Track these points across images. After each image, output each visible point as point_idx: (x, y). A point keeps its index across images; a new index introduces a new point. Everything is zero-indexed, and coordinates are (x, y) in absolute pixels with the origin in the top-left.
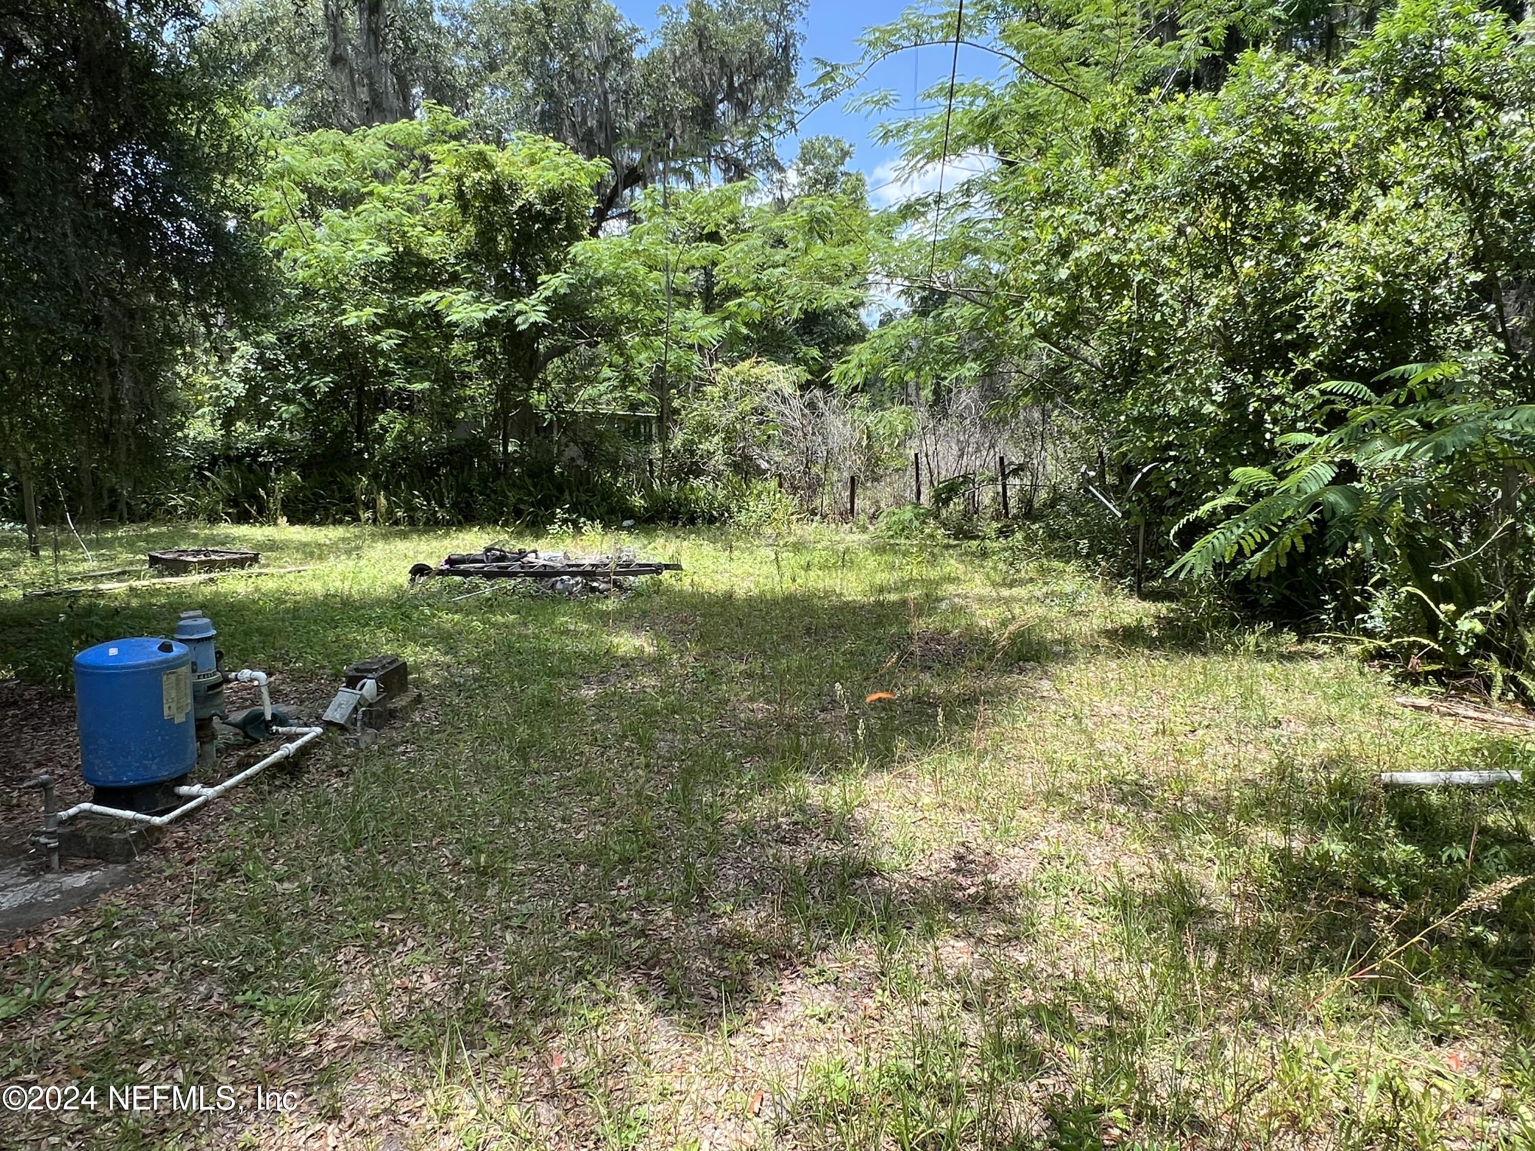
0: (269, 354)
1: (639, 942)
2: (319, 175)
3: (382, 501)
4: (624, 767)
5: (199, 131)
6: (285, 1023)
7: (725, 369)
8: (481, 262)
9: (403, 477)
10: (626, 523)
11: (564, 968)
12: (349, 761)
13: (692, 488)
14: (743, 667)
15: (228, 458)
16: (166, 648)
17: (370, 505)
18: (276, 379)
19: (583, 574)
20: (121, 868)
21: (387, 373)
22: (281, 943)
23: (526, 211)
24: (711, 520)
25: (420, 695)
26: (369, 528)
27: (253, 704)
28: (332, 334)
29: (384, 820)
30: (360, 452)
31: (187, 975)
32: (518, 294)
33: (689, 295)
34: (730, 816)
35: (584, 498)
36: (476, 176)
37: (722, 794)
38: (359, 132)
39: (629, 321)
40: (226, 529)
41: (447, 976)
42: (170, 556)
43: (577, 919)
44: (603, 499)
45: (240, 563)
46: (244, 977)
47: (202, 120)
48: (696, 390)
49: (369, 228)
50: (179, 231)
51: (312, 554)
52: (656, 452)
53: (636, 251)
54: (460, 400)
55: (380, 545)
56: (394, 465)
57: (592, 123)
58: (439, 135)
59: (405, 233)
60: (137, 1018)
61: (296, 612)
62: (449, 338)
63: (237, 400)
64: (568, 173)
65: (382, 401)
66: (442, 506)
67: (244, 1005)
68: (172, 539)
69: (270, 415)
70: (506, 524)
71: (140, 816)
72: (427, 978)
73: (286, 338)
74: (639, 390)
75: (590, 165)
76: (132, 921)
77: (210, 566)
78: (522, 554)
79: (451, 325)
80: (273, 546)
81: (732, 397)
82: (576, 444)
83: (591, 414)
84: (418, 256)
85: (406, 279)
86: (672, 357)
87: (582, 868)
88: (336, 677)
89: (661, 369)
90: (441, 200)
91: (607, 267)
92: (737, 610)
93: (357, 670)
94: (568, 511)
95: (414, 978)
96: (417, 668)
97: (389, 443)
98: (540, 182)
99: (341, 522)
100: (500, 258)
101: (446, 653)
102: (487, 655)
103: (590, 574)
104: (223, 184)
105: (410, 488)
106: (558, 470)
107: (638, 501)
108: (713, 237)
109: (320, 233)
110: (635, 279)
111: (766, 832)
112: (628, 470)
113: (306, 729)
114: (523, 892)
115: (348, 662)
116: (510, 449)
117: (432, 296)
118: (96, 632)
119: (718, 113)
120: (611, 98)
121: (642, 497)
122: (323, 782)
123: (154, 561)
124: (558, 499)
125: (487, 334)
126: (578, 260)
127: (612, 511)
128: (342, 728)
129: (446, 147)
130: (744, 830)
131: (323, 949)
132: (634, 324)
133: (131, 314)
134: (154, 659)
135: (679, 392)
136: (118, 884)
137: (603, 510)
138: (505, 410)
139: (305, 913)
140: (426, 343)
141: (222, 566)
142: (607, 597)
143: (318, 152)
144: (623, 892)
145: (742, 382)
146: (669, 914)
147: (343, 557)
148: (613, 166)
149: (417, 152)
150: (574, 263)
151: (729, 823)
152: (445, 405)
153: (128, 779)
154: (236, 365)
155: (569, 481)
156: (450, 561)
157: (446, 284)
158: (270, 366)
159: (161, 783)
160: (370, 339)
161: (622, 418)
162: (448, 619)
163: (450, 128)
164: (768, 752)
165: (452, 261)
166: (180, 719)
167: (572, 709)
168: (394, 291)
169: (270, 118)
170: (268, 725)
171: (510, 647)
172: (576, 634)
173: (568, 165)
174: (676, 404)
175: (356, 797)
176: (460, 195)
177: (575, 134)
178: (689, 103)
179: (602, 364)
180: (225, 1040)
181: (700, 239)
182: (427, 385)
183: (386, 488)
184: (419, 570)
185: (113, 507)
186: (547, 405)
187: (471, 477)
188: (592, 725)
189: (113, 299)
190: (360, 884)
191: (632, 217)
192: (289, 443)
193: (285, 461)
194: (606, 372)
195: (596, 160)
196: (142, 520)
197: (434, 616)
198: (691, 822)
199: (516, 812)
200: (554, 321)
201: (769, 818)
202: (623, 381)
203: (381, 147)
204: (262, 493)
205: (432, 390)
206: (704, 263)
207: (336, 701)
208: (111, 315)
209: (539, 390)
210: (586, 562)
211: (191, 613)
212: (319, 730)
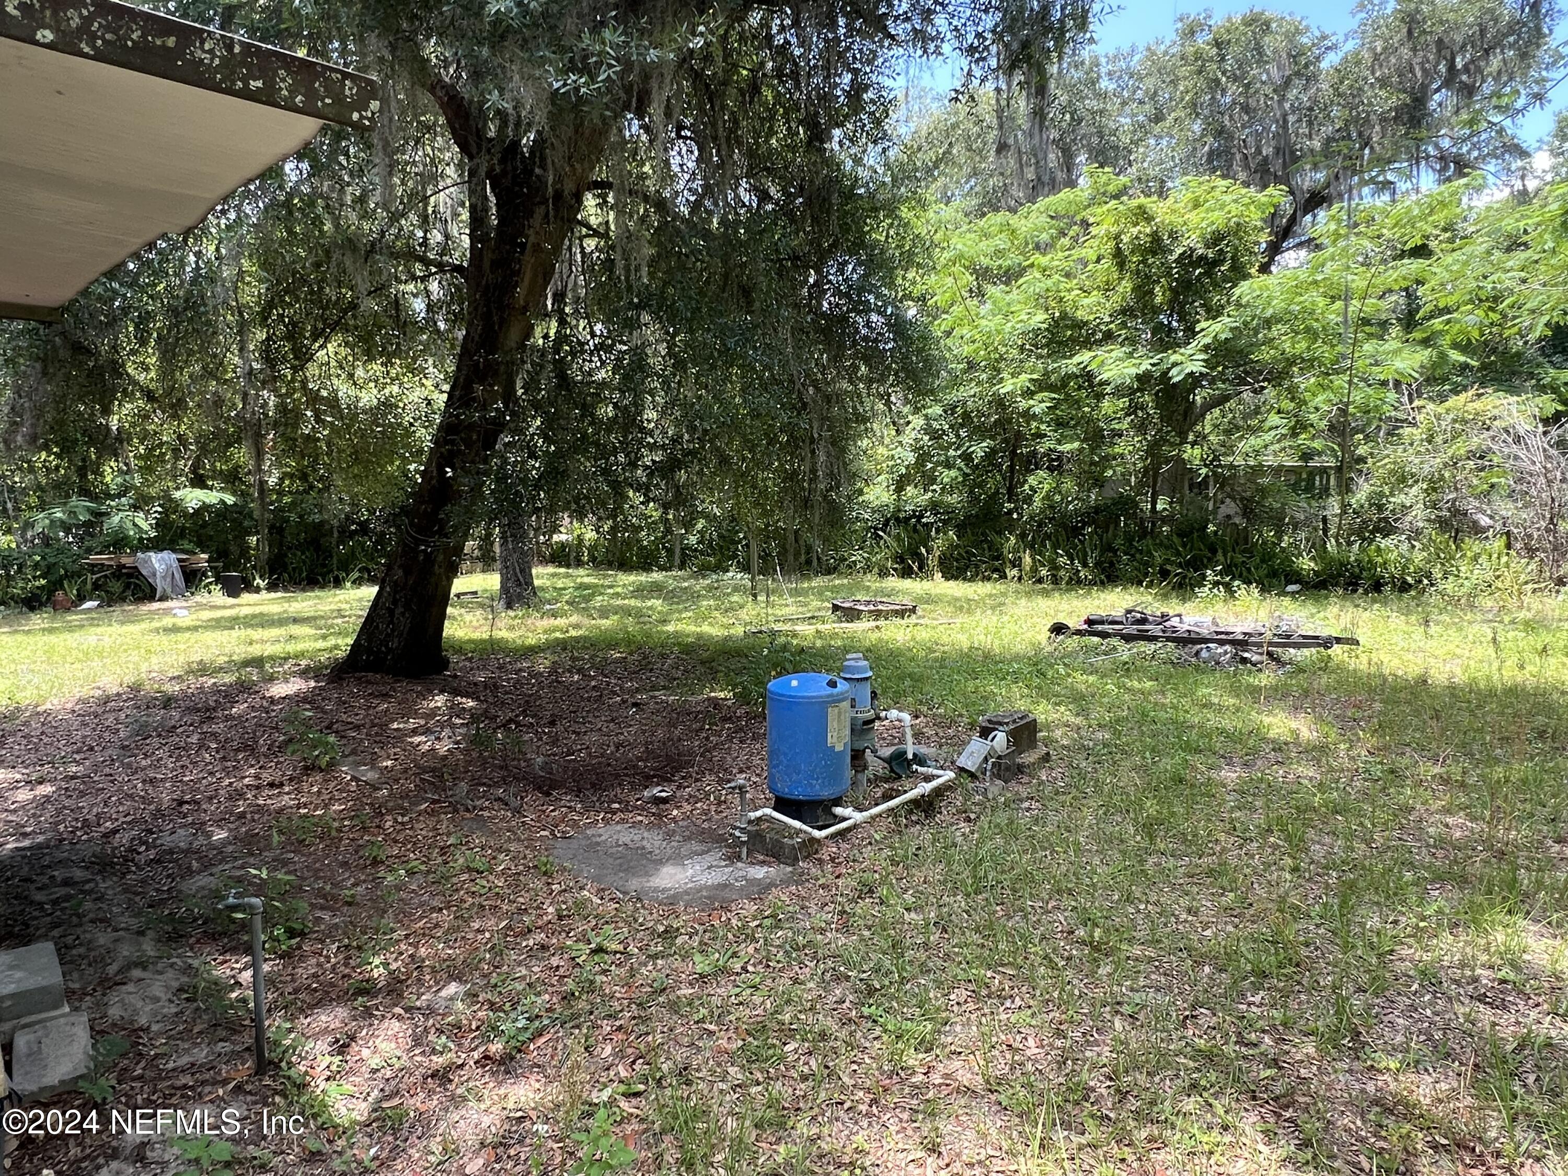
0: (935, 425)
1: (1268, 1072)
2: (986, 256)
3: (1027, 560)
4: (1267, 865)
5: (887, 237)
6: (900, 1045)
7: (1431, 406)
8: (1136, 317)
9: (1048, 536)
10: (1291, 588)
11: (1177, 1076)
12: (977, 809)
13: (1379, 549)
14: (1437, 770)
15: (898, 520)
16: (833, 684)
17: (1016, 563)
18: (941, 448)
19: (1233, 642)
20: (790, 869)
21: (1040, 435)
22: (904, 969)
23: (1188, 260)
24: (1404, 587)
25: (1048, 754)
26: (1014, 585)
27: (900, 743)
28: (990, 402)
29: (1003, 872)
30: (1010, 512)
31: (828, 976)
32: (1175, 345)
33: (1384, 325)
34: (1406, 952)
35: (1240, 558)
36: (1135, 231)
37: (1395, 922)
38: (1023, 211)
39: (1303, 360)
40: (893, 582)
41: (1051, 1045)
42: (846, 605)
43: (1196, 1025)
44: (1263, 561)
45: (901, 613)
46: (871, 991)
47: (891, 226)
48: (1389, 434)
49: (1028, 298)
50: (868, 324)
51: (961, 608)
52: (1333, 506)
53: (1315, 282)
54: (1106, 458)
55: (1023, 601)
56: (1040, 524)
57: (1267, 151)
58: (1100, 197)
59: (1061, 299)
60: (788, 1002)
61: (942, 662)
62: (1099, 397)
63: (907, 467)
64: (1235, 209)
65: (1031, 463)
66: (1085, 565)
67: (869, 1017)
68: (851, 589)
69: (933, 481)
70: (1150, 585)
71: (805, 827)
72: (1031, 1042)
73: (951, 409)
74: (1313, 438)
75: (1262, 197)
76: (792, 918)
77: (877, 614)
78: (1165, 617)
79: (1102, 383)
80: (929, 600)
81: (1439, 439)
82: (1234, 499)
83: (1251, 467)
84: (1073, 319)
85: (1060, 343)
86: (1357, 397)
87: (1207, 969)
88: (972, 726)
89: (1344, 412)
90: (1098, 261)
91: (1278, 305)
92: (1433, 697)
93: (990, 721)
94: (1220, 573)
95: (1019, 1038)
96: (1047, 727)
97: (1037, 502)
98: (1204, 225)
99: (989, 579)
100: (1156, 311)
101: (1078, 715)
102: (1118, 721)
103: (1241, 644)
104: (904, 278)
105: (1055, 547)
106: (1211, 528)
107: (1306, 564)
108: (1421, 251)
109: (984, 310)
110: (1312, 313)
111: (1457, 982)
112: (1295, 528)
113: (940, 772)
114: (1137, 979)
115: (982, 713)
116: (1159, 507)
117: (1084, 356)
118: (787, 665)
119: (1432, 105)
120: (1291, 119)
121: (1313, 559)
122: (952, 824)
123: (836, 608)
124: (1209, 559)
125: (1138, 390)
126: (1244, 301)
127: (1273, 574)
128: (972, 775)
129: (1105, 208)
130: (1423, 973)
131: (939, 984)
132: (1309, 364)
133: (828, 399)
134: (823, 693)
135: (1367, 437)
136: (786, 882)
137: (1263, 572)
138: (1156, 468)
139: (926, 946)
140: (1077, 404)
141: (886, 615)
142: (1260, 670)
143: (987, 236)
144: (1254, 1009)
145: (1455, 421)
146: (1311, 1050)
147: (989, 612)
148: (1292, 192)
149: (1078, 218)
150: (1239, 305)
151: (1402, 960)
152: (1093, 463)
153: (799, 794)
154: (909, 436)
155: (1223, 541)
156: (1089, 622)
157: (1099, 343)
158: (936, 435)
159: (821, 802)
160: (1023, 404)
161: (1291, 470)
162: (1082, 681)
163: (1111, 188)
164: (1466, 881)
165: (1107, 319)
166: (839, 748)
167: (1209, 790)
168: (1049, 356)
169: (947, 213)
170: (909, 763)
171: (1144, 715)
172: (1220, 709)
173: (1235, 201)
174: (1362, 451)
175: (980, 843)
176: (1118, 253)
177: (1246, 167)
178: (1393, 101)
179: (1269, 412)
180: (851, 1044)
181: (1402, 255)
182: (1076, 445)
183: (1032, 547)
184: (1058, 629)
185: (809, 562)
186: (1202, 459)
187: (1115, 536)
188: (1232, 810)
189: (815, 387)
190: (977, 930)
191: (1312, 244)
192: (949, 505)
193: (945, 522)
194: (1274, 419)
195: (1270, 190)
196: (829, 573)
197: (1069, 675)
198: (1347, 947)
199: (1137, 891)
200: (1213, 368)
201: (1463, 965)
202: (1293, 429)
203: (1044, 218)
204: (923, 550)
205: (1081, 450)
206: (1404, 284)
207: (969, 749)
208: (814, 401)
209: (1193, 444)
210: (1238, 630)
211: (854, 656)
212: (951, 775)
